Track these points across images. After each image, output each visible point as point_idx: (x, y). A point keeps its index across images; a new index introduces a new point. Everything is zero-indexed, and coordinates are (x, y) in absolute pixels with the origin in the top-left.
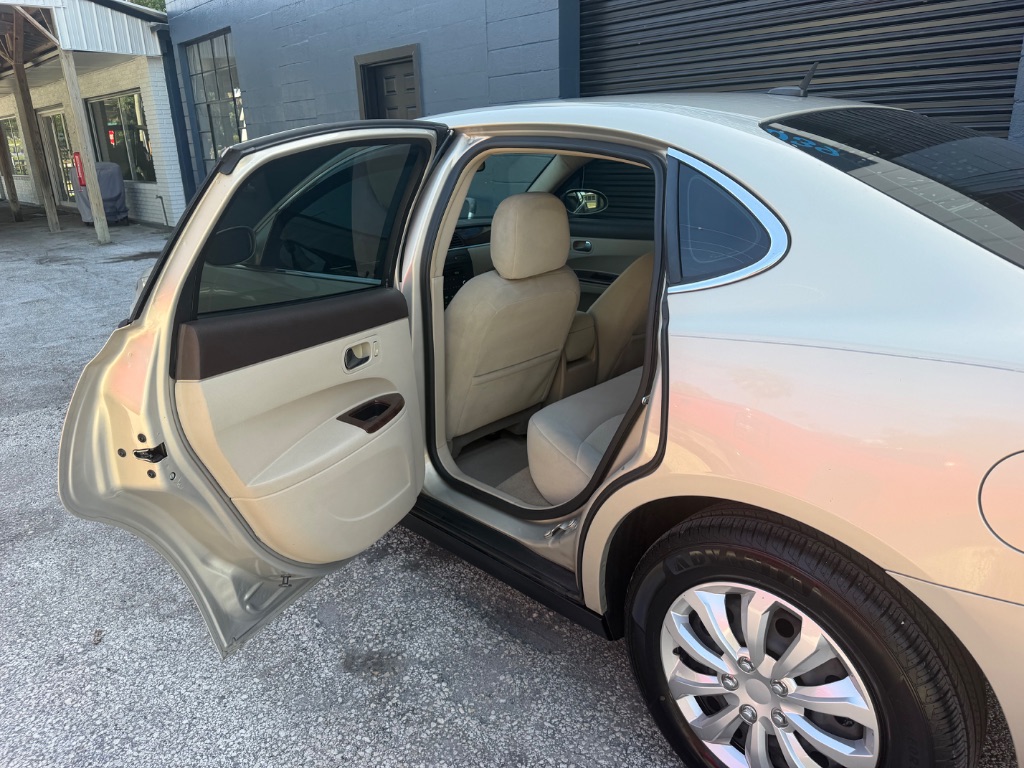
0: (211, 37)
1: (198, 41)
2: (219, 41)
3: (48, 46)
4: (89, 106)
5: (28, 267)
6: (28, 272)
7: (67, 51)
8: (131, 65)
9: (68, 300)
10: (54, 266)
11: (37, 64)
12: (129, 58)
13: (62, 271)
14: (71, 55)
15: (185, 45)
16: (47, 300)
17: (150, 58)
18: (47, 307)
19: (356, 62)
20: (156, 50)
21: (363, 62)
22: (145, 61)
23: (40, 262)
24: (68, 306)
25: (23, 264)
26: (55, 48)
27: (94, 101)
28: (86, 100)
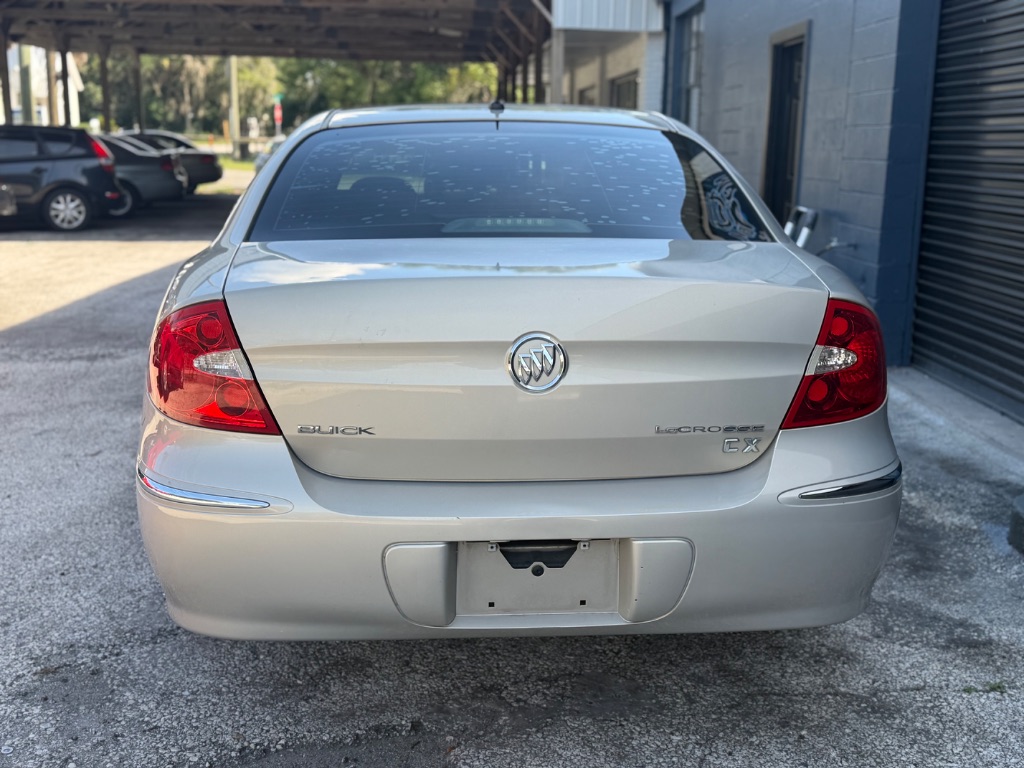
7: (559, 30)
14: (562, 34)
17: (652, 35)
19: (771, 42)
20: (658, 24)
21: (778, 40)
22: (644, 37)
27: (619, 82)
28: (613, 82)
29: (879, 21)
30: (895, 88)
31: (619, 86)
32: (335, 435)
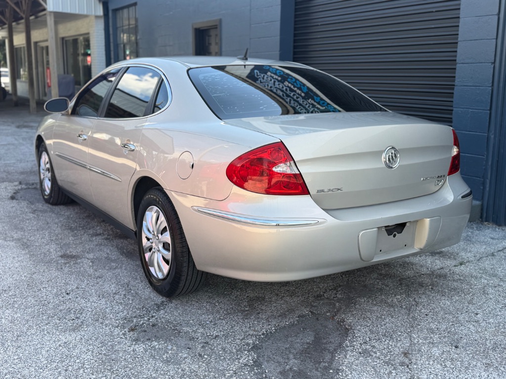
0: (128, 7)
1: (122, 8)
2: (132, 9)
3: (41, 8)
4: (64, 42)
5: (12, 129)
6: (10, 131)
7: (51, 12)
8: (87, 20)
9: (23, 145)
10: (25, 130)
11: (37, 17)
12: (86, 16)
13: (27, 132)
14: (52, 14)
15: (116, 11)
16: (13, 144)
17: (97, 17)
18: (12, 147)
19: (193, 26)
20: (100, 11)
21: (197, 26)
22: (93, 18)
23: (18, 127)
24: (22, 147)
25: (9, 128)
26: (44, 10)
27: (67, 39)
28: (63, 38)
29: (266, 23)
30: (280, 51)
31: (66, 41)
32: (329, 192)
